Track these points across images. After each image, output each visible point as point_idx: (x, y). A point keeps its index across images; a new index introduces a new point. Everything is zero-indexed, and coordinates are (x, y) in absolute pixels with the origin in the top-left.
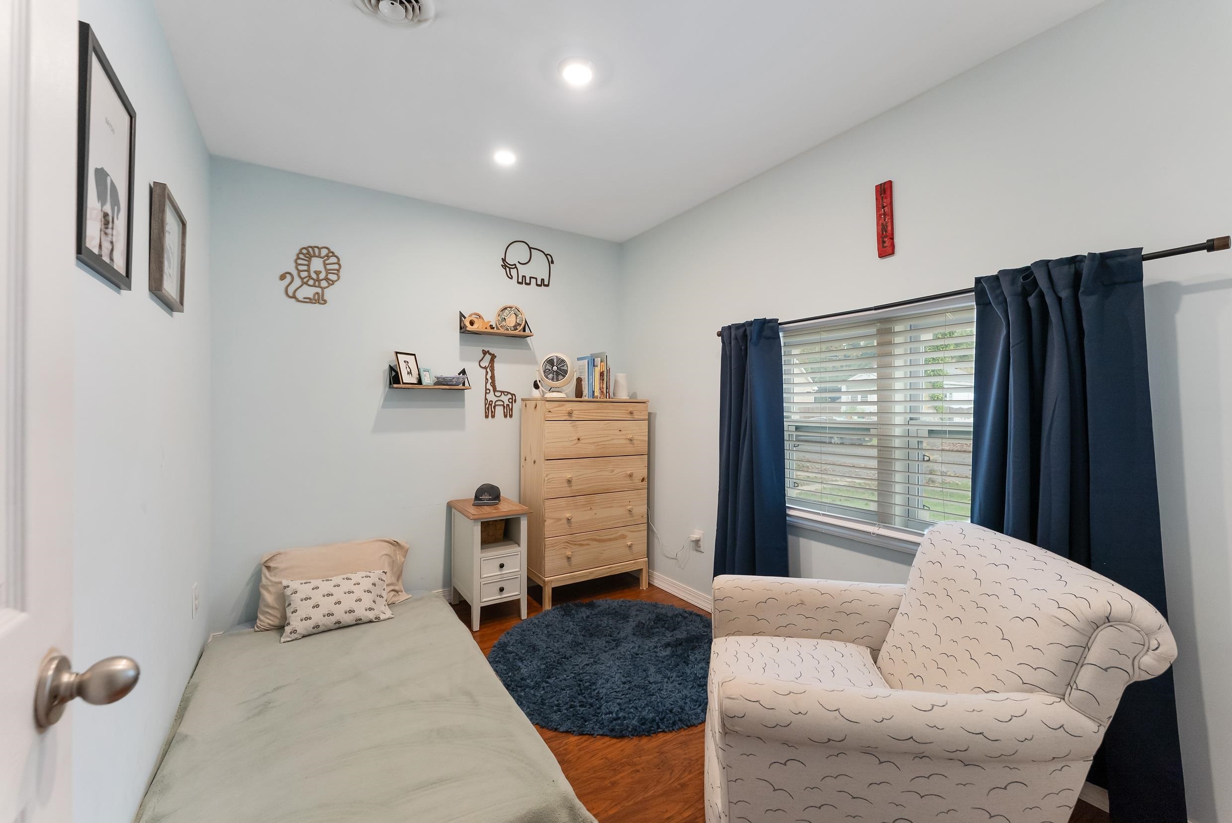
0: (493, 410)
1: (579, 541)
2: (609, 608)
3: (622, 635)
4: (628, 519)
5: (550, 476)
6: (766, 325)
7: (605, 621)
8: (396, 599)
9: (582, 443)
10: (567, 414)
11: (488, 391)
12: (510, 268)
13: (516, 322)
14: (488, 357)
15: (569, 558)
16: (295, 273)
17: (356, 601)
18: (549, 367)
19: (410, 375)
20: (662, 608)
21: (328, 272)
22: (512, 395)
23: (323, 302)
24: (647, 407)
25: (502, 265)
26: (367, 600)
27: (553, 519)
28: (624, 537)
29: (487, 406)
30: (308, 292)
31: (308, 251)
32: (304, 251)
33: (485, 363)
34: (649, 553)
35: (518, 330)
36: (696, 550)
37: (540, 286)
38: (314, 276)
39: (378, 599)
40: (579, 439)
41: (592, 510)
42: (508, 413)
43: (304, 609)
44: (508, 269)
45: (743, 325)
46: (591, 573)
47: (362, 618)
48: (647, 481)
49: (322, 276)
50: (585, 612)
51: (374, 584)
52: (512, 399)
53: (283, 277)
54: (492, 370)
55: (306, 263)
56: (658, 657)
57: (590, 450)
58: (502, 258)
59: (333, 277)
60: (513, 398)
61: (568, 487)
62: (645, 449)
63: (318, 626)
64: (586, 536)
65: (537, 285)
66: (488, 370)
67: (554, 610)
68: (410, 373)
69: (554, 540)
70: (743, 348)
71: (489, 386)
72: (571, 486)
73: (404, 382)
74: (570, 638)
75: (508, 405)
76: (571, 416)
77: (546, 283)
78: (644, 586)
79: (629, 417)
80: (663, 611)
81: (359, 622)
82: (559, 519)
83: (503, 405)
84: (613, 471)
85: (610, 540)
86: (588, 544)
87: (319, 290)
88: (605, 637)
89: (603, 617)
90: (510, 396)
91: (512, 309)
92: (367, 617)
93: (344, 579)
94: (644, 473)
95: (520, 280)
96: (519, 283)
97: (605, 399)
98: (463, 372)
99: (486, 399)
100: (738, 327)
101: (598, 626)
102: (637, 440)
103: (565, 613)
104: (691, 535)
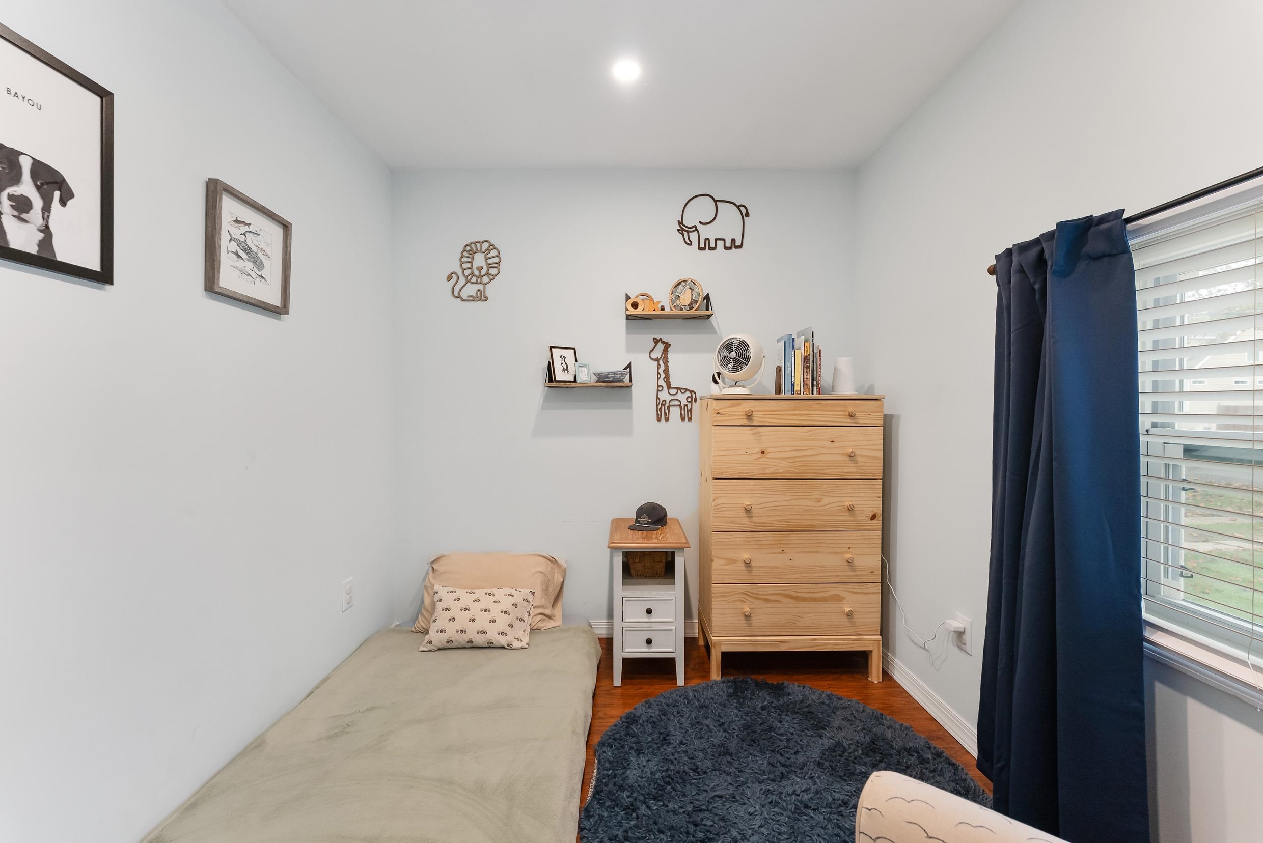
0: (667, 411)
1: (764, 595)
2: (802, 702)
3: (801, 759)
4: (847, 573)
5: (719, 501)
6: (1093, 230)
7: (788, 724)
8: (542, 625)
9: (768, 458)
10: (744, 417)
11: (660, 389)
12: (688, 232)
13: (692, 299)
14: (661, 346)
15: (747, 617)
16: (459, 272)
17: (490, 621)
18: (726, 353)
19: (566, 372)
20: (888, 728)
21: (489, 266)
22: (691, 392)
23: (485, 299)
24: (882, 406)
25: (678, 230)
26: (502, 622)
27: (724, 559)
28: (838, 599)
29: (659, 406)
30: (471, 290)
31: (472, 248)
32: (468, 248)
33: (657, 354)
34: (885, 628)
35: (694, 309)
36: (958, 647)
37: (730, 248)
38: (476, 273)
39: (517, 624)
40: (763, 452)
41: (784, 553)
42: (687, 415)
43: (442, 620)
44: (686, 234)
45: (1037, 242)
46: (782, 642)
47: (493, 642)
48: (881, 518)
49: (484, 272)
50: (763, 699)
51: (515, 605)
52: (691, 397)
53: (449, 278)
54: (666, 363)
55: (469, 260)
56: (839, 827)
57: (782, 468)
58: (679, 221)
59: (493, 271)
60: (693, 397)
61: (747, 519)
62: (879, 472)
63: (451, 642)
64: (779, 589)
65: (726, 248)
66: (661, 362)
67: (723, 682)
68: (566, 369)
69: (723, 587)
70: (1037, 287)
71: (662, 382)
72: (752, 517)
73: (557, 380)
74: (719, 737)
75: (686, 405)
76: (751, 419)
77: (738, 243)
78: (875, 676)
79: (849, 421)
80: (889, 734)
81: (490, 646)
82: (733, 560)
83: (680, 406)
84: (819, 501)
85: (814, 600)
86: (778, 601)
87: (481, 287)
88: (773, 754)
89: (786, 715)
90: (688, 394)
91: (687, 283)
92: (499, 642)
93: (486, 594)
94: (876, 506)
95: (702, 245)
96: (700, 249)
97: (811, 395)
98: (629, 366)
99: (658, 398)
100: (1023, 248)
101: (771, 729)
102: (863, 456)
103: (735, 692)
104: (947, 621)
